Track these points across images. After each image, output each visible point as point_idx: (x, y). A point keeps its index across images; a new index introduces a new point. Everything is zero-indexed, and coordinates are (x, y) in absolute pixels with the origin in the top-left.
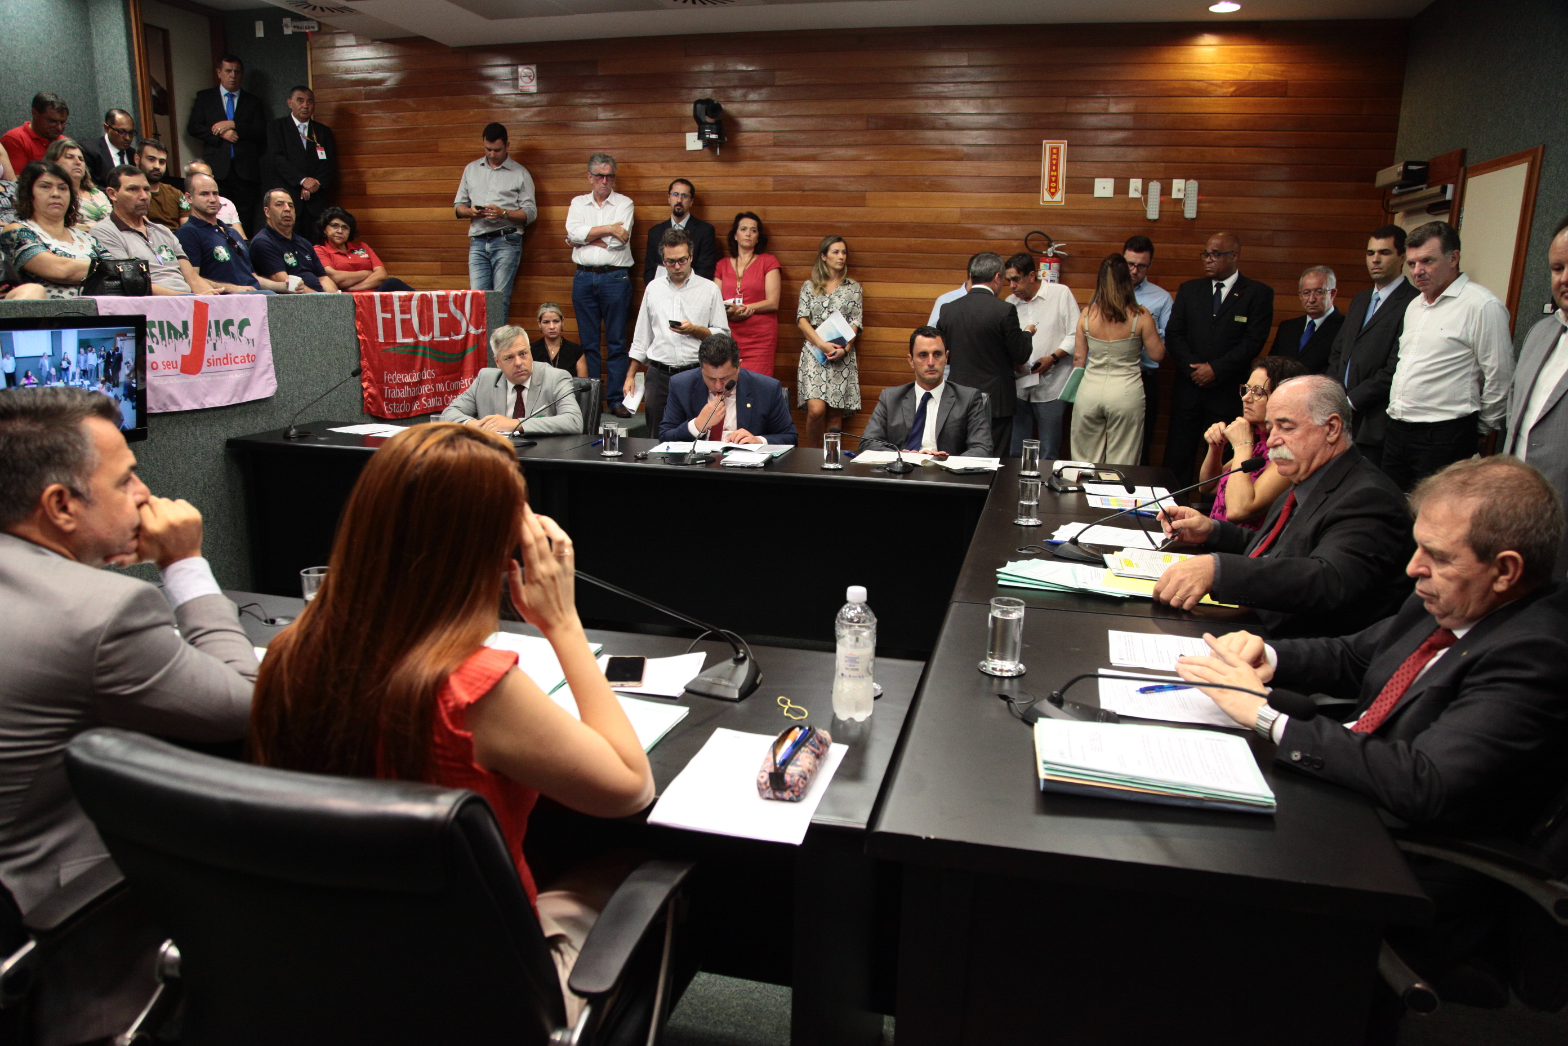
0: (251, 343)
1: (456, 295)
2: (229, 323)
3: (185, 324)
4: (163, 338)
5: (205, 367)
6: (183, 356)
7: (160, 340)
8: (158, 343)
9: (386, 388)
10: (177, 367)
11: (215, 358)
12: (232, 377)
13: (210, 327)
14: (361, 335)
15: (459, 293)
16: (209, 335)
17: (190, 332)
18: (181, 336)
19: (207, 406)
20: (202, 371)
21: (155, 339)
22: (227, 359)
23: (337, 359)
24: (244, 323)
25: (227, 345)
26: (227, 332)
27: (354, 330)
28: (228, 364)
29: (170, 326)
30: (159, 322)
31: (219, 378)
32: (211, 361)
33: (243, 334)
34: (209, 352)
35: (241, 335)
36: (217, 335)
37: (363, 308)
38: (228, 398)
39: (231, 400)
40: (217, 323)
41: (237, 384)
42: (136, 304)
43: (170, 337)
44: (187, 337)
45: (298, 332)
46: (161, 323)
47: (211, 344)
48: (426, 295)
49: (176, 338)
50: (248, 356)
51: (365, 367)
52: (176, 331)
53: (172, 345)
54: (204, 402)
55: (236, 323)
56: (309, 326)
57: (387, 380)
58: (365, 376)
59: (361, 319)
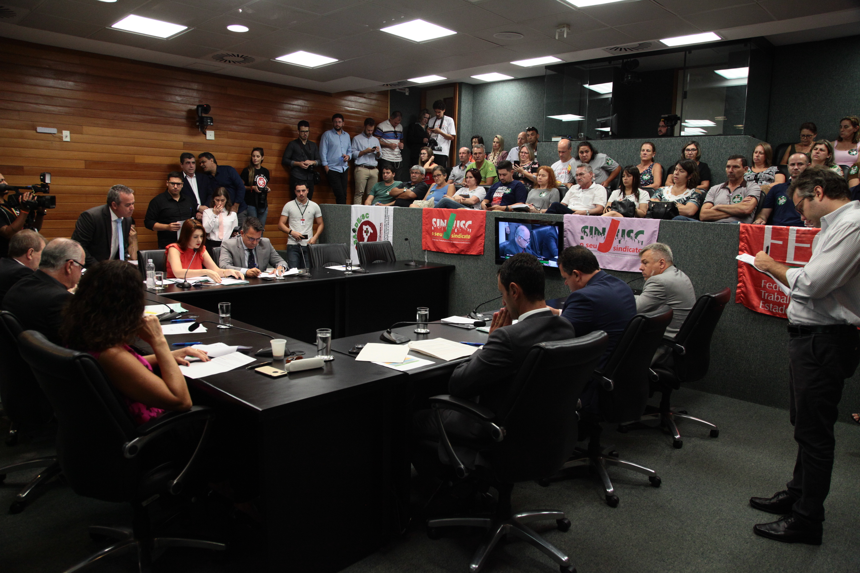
0: (640, 243)
2: (631, 231)
3: (604, 229)
4: (591, 234)
5: (612, 250)
6: (600, 244)
7: (589, 234)
8: (587, 235)
9: (763, 291)
10: (596, 248)
11: (618, 247)
12: (626, 258)
13: (618, 232)
16: (617, 236)
17: (606, 234)
18: (601, 234)
19: (608, 268)
20: (609, 252)
21: (586, 234)
22: (626, 248)
23: (716, 263)
24: (642, 232)
25: (628, 242)
26: (629, 235)
27: (737, 248)
28: (626, 251)
29: (596, 229)
30: (590, 227)
31: (619, 257)
32: (616, 248)
33: (637, 238)
34: (615, 243)
35: (636, 238)
36: (622, 236)
37: (749, 234)
38: (620, 268)
39: (622, 268)
40: (623, 231)
41: (627, 262)
42: (581, 218)
43: (595, 234)
44: (604, 235)
45: (682, 242)
46: (591, 228)
47: (617, 240)
49: (598, 235)
50: (637, 249)
51: (741, 273)
52: (599, 232)
53: (596, 238)
54: (606, 266)
55: (635, 232)
56: (692, 240)
57: (765, 286)
58: (741, 279)
59: (745, 241)
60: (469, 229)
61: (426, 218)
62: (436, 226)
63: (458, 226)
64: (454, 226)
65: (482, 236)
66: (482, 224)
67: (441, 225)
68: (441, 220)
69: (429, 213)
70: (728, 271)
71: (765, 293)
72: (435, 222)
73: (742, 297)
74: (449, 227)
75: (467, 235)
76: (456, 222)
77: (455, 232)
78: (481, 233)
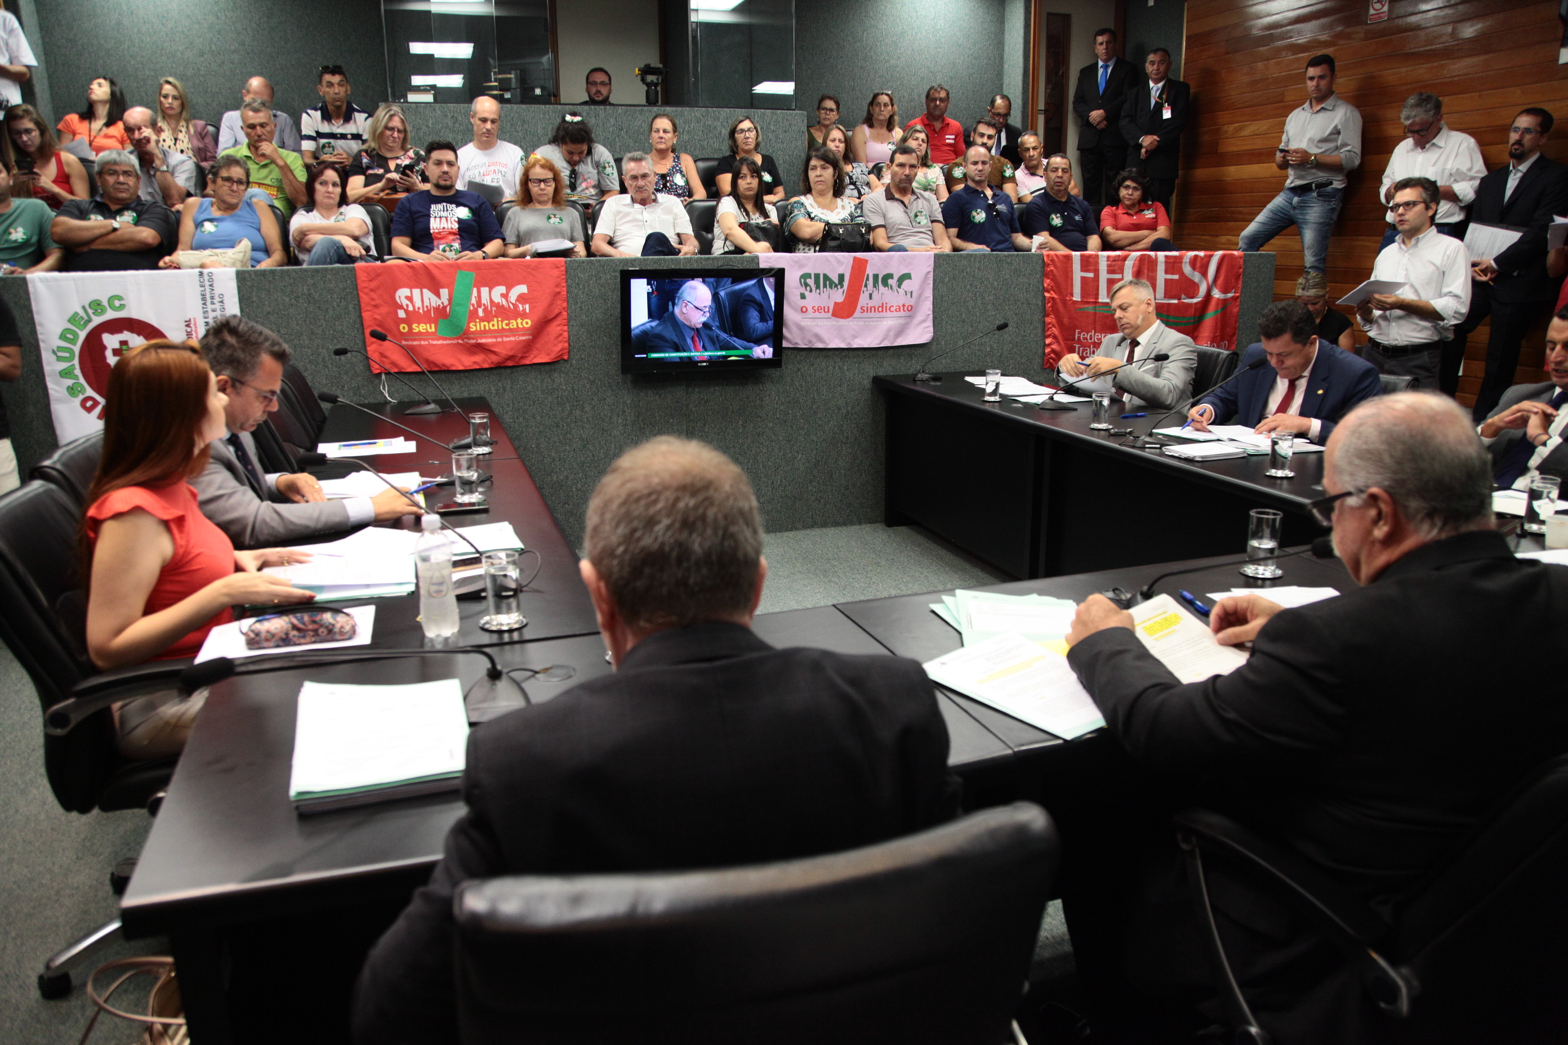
0: (909, 295)
1: (1196, 256)
2: (890, 276)
3: (841, 277)
4: (818, 287)
5: (858, 313)
6: (836, 303)
7: (814, 289)
8: (811, 291)
9: (1077, 346)
10: (828, 312)
11: (869, 306)
12: (885, 323)
13: (868, 279)
14: (1048, 292)
15: (1202, 254)
16: (866, 286)
17: (846, 284)
18: (836, 286)
19: (855, 346)
20: (854, 316)
21: (808, 288)
22: (882, 307)
23: (1016, 314)
24: (907, 276)
25: (885, 295)
26: (885, 283)
27: (1041, 288)
28: (882, 311)
29: (826, 277)
30: (815, 274)
31: (871, 323)
32: (865, 309)
33: (902, 287)
34: (863, 300)
35: (899, 286)
36: (874, 286)
37: (1055, 266)
38: (877, 341)
39: (881, 343)
40: (876, 277)
41: (889, 330)
43: (825, 286)
44: (842, 287)
45: (969, 286)
46: (817, 276)
47: (867, 294)
48: (1149, 256)
49: (831, 287)
50: (904, 306)
51: (1050, 323)
52: (832, 282)
53: (826, 293)
54: (852, 343)
55: (896, 277)
56: (983, 282)
57: (1079, 338)
58: (1049, 333)
59: (1051, 277)
60: (523, 304)
61: (372, 290)
62: (414, 306)
63: (484, 301)
64: (474, 301)
65: (560, 318)
66: (558, 290)
67: (427, 303)
68: (426, 291)
69: (379, 275)
70: (1031, 323)
71: (1079, 348)
72: (407, 298)
73: (1052, 358)
74: (459, 305)
75: (519, 321)
76: (479, 292)
77: (478, 317)
78: (556, 311)
